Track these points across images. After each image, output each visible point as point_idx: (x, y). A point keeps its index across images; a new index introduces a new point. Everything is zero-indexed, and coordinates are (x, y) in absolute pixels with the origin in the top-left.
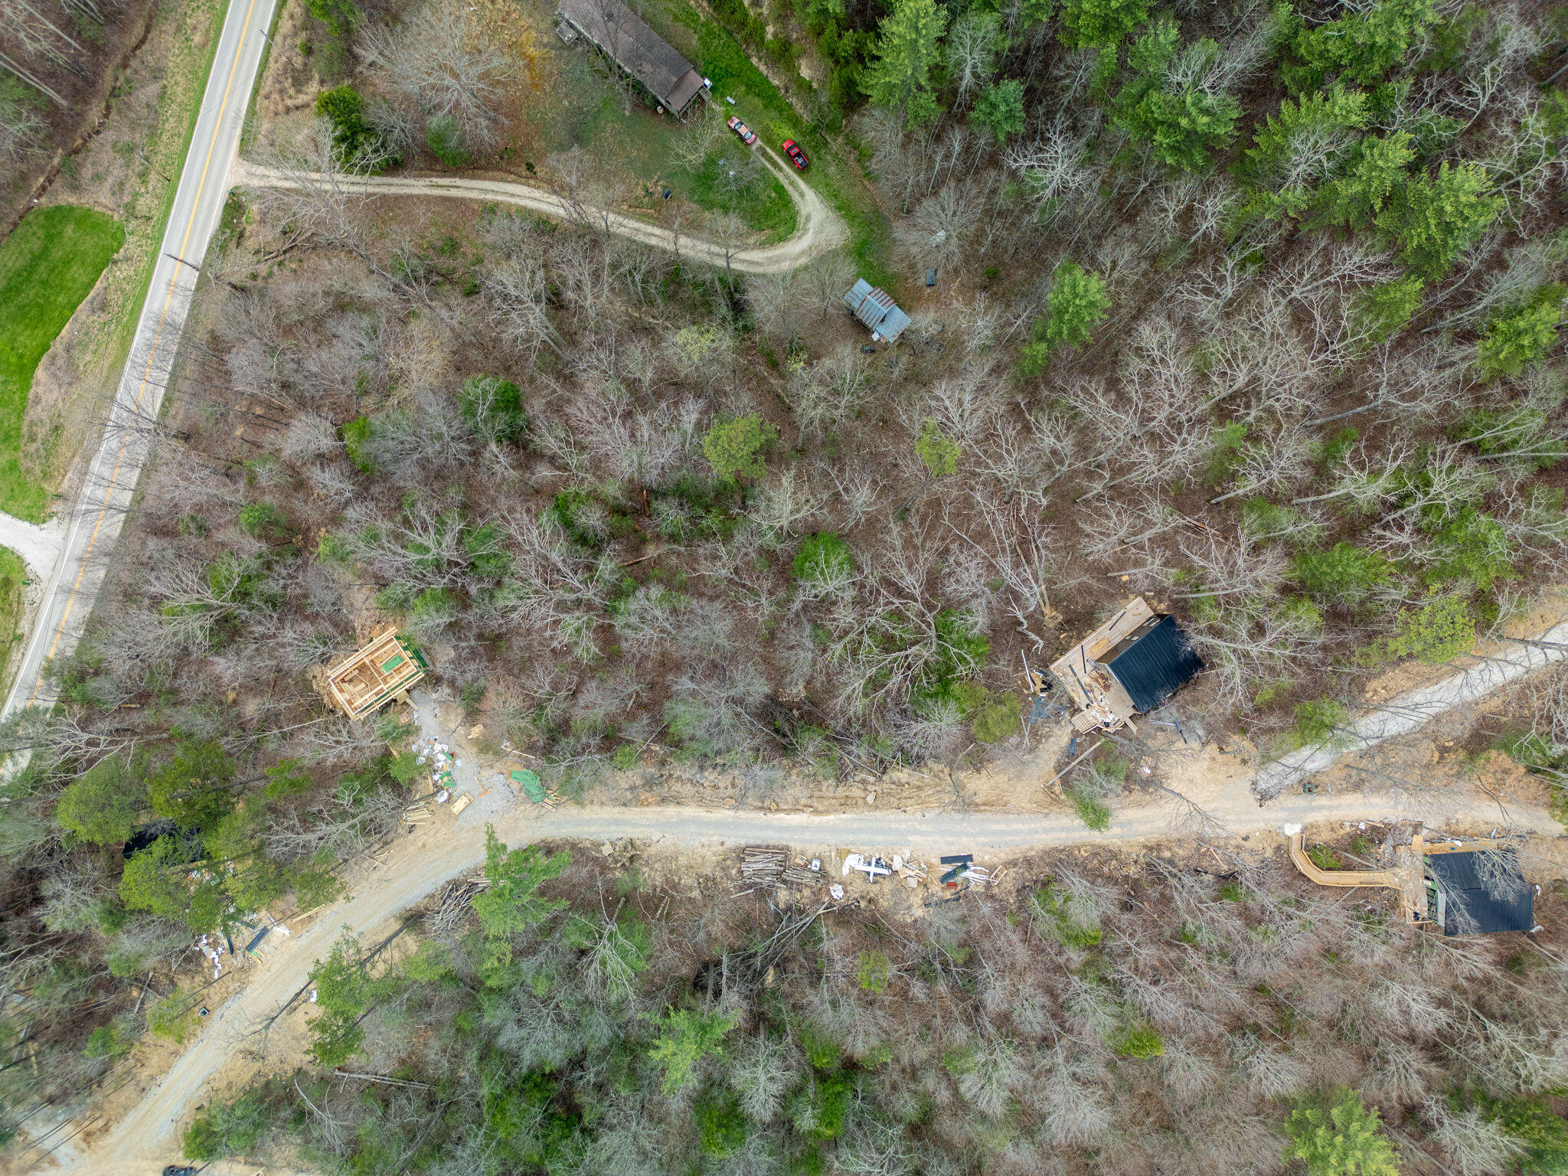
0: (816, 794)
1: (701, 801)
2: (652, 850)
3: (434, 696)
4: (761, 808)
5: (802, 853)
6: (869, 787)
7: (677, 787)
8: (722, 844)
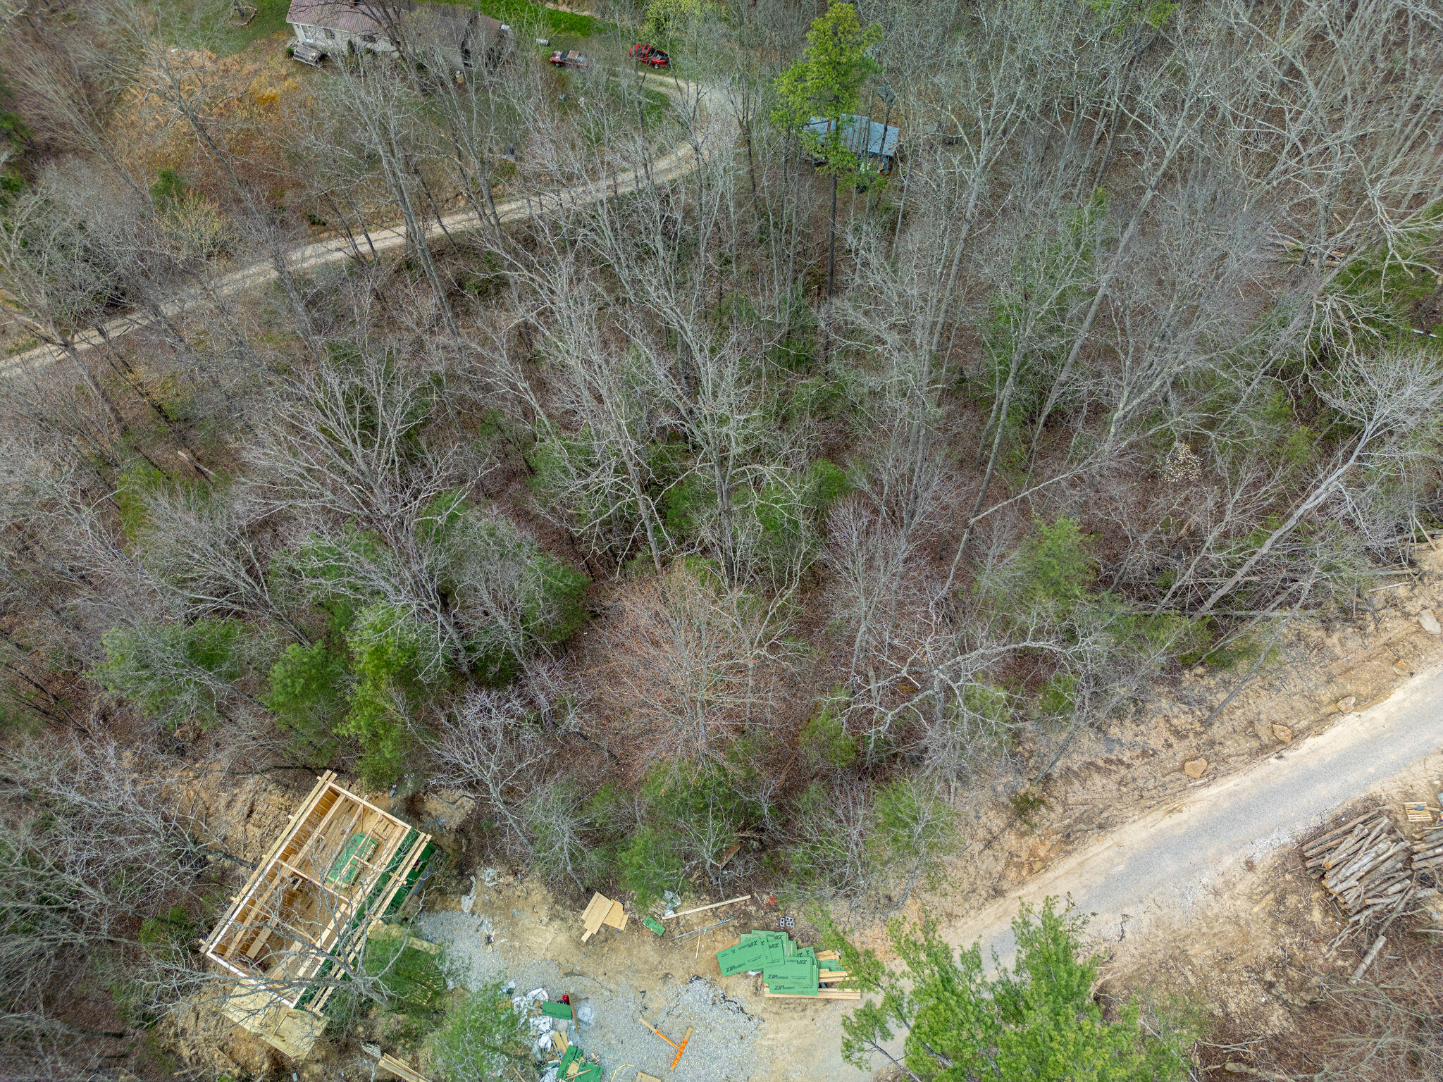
0: (1335, 668)
1: (1144, 800)
2: (1125, 963)
3: (467, 902)
4: (1263, 750)
5: (1408, 795)
6: (1409, 607)
7: (1076, 794)
8: (1250, 866)
